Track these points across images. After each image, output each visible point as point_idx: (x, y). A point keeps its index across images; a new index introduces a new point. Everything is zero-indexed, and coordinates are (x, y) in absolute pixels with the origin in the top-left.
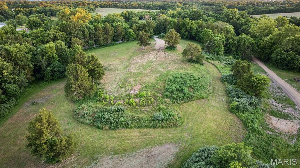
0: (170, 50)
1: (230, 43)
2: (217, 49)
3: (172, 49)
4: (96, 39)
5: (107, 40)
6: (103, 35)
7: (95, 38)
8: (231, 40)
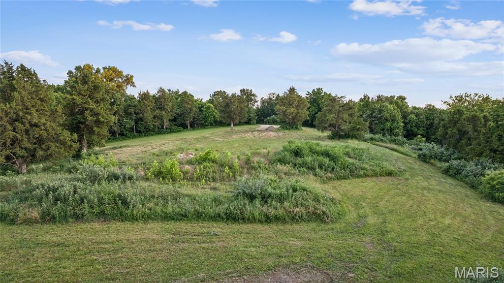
0: (289, 129)
1: (410, 121)
2: (389, 124)
3: (292, 128)
4: (138, 116)
5: (161, 119)
6: (153, 110)
7: (136, 113)
8: (413, 116)
